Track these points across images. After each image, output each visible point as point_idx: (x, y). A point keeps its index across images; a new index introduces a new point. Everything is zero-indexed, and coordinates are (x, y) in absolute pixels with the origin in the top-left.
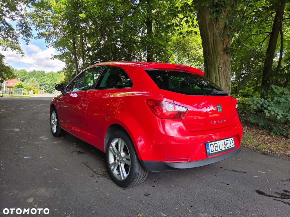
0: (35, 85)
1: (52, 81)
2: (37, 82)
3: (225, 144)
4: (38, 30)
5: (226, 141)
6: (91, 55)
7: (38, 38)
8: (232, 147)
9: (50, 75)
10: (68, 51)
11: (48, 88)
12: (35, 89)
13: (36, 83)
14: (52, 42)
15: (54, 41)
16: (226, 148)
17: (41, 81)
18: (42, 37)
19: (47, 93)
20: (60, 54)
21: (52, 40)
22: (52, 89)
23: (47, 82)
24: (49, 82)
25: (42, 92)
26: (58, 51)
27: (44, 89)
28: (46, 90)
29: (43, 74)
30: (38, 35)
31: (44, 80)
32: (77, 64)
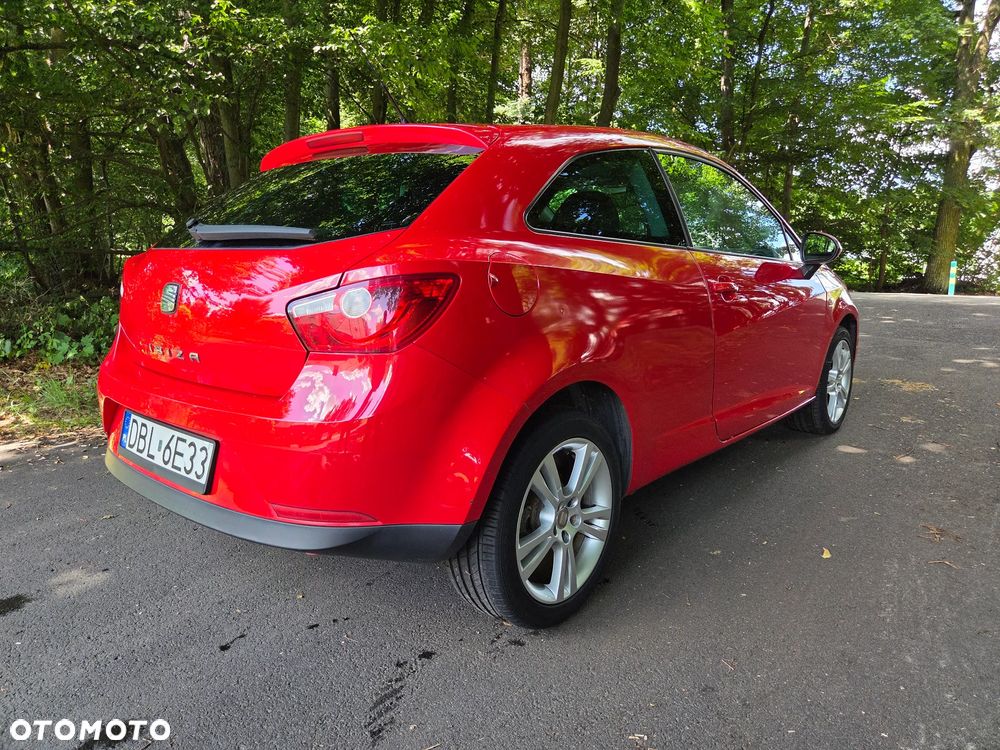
3: (168, 447)
5: (179, 439)
8: (192, 476)
16: (169, 467)
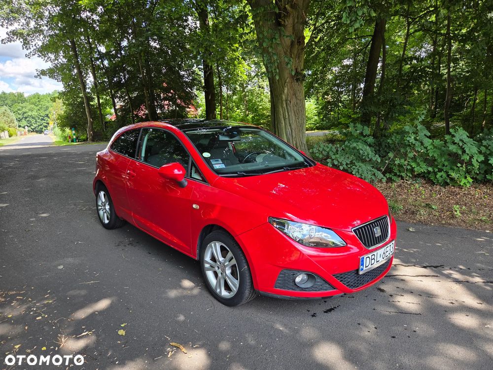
0: (9, 120)
1: (39, 110)
2: (12, 114)
4: (5, 27)
6: (106, 67)
7: (8, 41)
9: (34, 100)
10: (65, 60)
11: (33, 124)
12: (10, 129)
13: (11, 118)
14: (35, 47)
15: (38, 45)
17: (19, 111)
18: (15, 37)
19: (33, 133)
20: (51, 66)
21: (34, 44)
22: (41, 125)
23: (30, 113)
24: (34, 113)
25: (23, 133)
26: (46, 61)
27: (26, 127)
28: (30, 129)
29: (20, 98)
30: (9, 35)
31: (24, 110)
32: (84, 85)
